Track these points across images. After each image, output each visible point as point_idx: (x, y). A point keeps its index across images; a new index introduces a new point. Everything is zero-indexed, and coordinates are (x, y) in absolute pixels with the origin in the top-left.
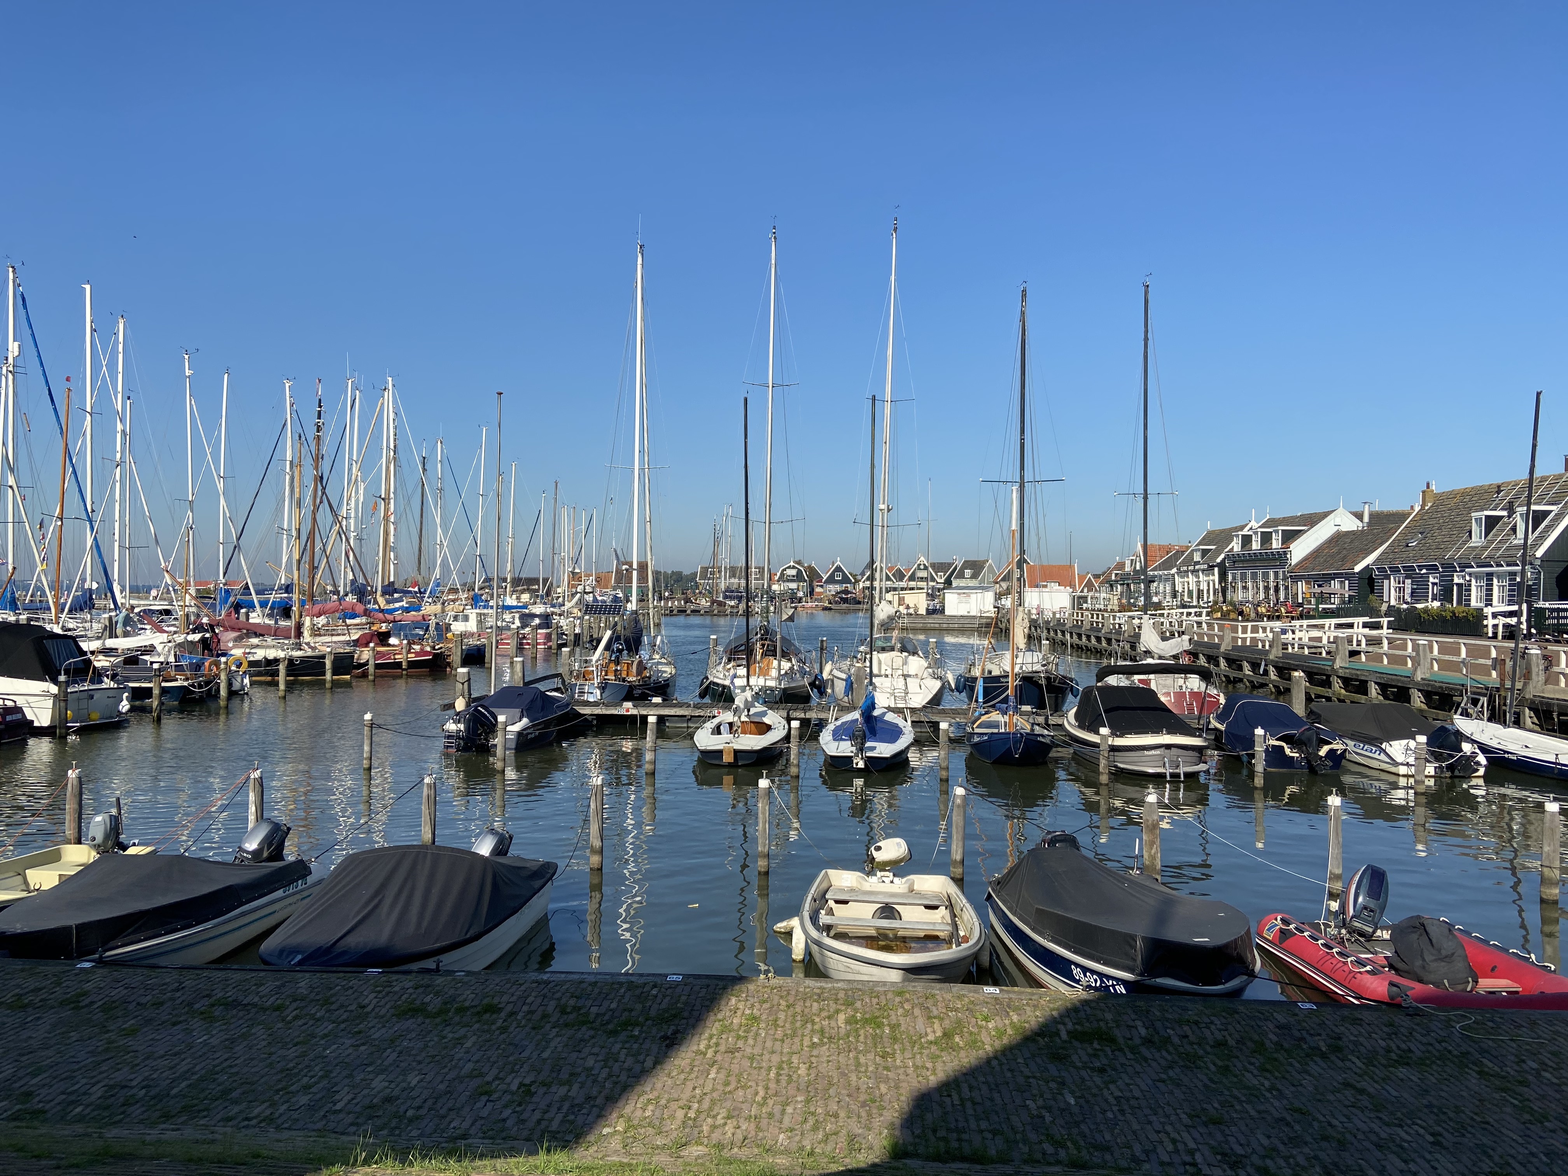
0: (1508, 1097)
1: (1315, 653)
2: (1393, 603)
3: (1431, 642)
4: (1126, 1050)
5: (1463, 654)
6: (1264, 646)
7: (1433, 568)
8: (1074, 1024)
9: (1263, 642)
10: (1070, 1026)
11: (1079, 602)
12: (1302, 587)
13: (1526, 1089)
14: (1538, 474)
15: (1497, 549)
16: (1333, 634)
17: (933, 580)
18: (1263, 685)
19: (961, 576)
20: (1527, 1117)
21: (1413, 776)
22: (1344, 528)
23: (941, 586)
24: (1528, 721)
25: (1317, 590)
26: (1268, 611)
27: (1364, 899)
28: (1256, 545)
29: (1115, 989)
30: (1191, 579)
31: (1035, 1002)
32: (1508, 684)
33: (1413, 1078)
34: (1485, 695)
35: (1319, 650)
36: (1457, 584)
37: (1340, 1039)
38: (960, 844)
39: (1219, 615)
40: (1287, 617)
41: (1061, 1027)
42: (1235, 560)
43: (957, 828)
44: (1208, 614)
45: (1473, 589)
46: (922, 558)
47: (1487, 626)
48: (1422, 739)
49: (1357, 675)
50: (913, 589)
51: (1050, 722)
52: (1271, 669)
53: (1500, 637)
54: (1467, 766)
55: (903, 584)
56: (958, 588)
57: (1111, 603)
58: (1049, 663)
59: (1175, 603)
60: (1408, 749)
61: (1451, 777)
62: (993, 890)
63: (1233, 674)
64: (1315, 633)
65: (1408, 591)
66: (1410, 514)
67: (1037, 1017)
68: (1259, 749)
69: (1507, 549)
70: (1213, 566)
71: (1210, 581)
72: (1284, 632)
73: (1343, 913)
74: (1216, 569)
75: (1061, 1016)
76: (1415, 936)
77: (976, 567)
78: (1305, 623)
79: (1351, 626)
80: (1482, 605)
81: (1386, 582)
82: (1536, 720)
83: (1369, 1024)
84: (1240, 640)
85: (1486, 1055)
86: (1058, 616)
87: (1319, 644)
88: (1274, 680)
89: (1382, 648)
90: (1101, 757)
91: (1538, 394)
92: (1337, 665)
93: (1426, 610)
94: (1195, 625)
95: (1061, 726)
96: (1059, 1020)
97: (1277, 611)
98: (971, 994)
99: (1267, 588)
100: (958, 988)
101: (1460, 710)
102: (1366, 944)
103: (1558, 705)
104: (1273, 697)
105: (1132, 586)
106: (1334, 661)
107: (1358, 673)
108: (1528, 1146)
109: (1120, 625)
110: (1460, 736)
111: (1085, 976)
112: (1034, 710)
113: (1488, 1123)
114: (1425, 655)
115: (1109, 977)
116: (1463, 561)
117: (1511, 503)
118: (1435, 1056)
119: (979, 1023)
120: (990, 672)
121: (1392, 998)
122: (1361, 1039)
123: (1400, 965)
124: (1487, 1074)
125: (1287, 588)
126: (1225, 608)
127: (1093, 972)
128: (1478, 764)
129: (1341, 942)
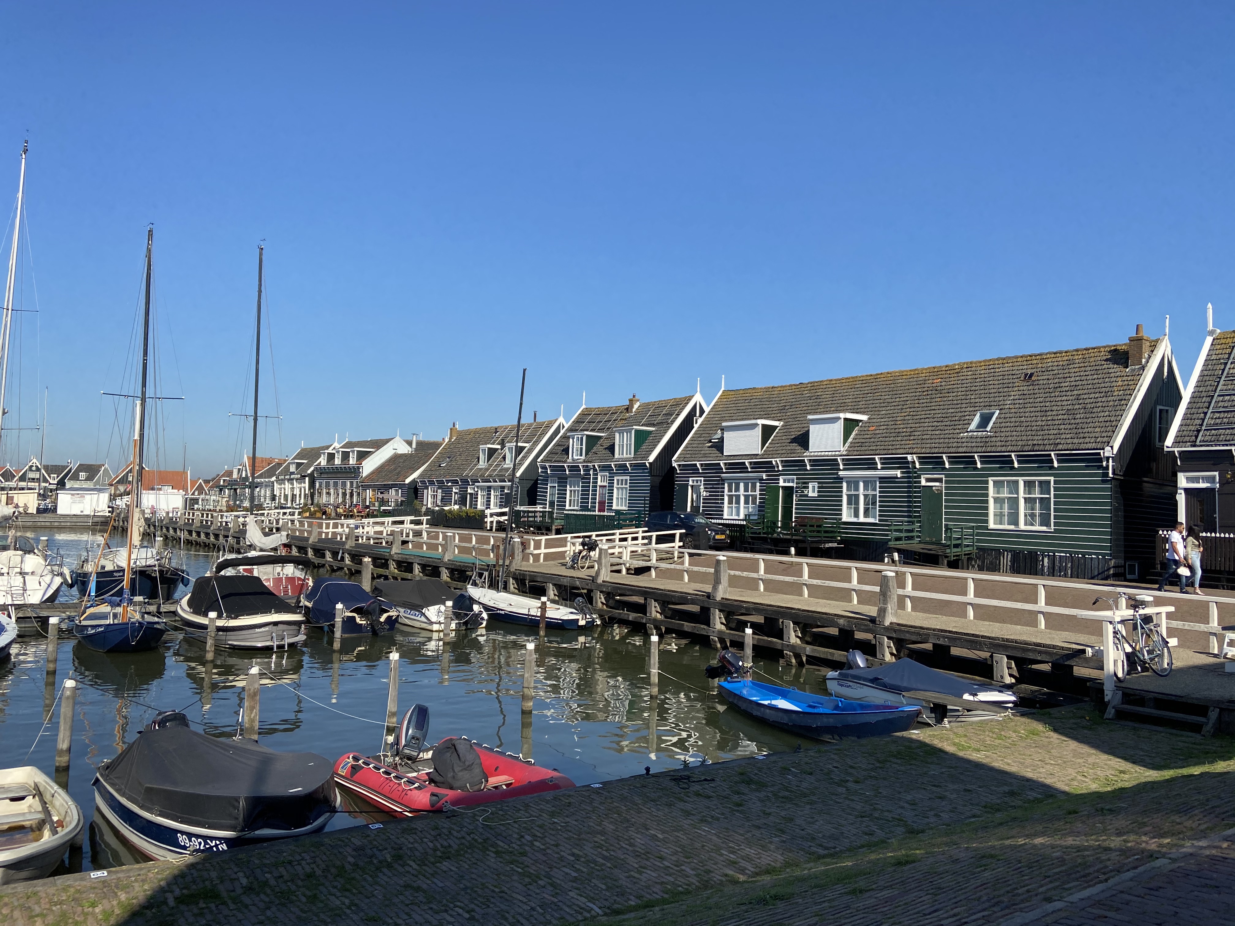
0: (515, 868)
1: (377, 543)
2: (429, 506)
3: (454, 534)
4: (230, 902)
5: (474, 543)
6: (341, 538)
7: (455, 482)
8: (181, 889)
9: (341, 535)
10: (177, 892)
11: (191, 503)
12: (369, 493)
13: (525, 858)
14: (522, 422)
15: (494, 470)
16: (390, 529)
17: (45, 481)
18: (341, 569)
19: (75, 477)
20: (527, 880)
21: (442, 631)
22: (400, 452)
23: (54, 487)
24: (512, 587)
25: (381, 496)
26: (345, 511)
27: (413, 731)
28: (337, 461)
29: (218, 849)
30: (287, 486)
31: (144, 877)
32: (501, 562)
33: (453, 868)
34: (487, 570)
35: (380, 541)
36: (470, 494)
37: (401, 849)
38: (68, 733)
39: (308, 514)
40: (358, 516)
41: (168, 895)
42: (322, 471)
43: (65, 719)
44: (299, 514)
45: (479, 497)
46: (35, 460)
47: (486, 522)
48: (449, 603)
49: (406, 559)
50: (23, 489)
51: (162, 610)
52: (347, 555)
53: (494, 530)
54: (476, 620)
55: (12, 484)
56: (71, 489)
57: (220, 504)
58: (162, 558)
59: (273, 505)
60: (439, 611)
61: (465, 630)
62: (102, 775)
63: (317, 561)
64: (378, 528)
65: (439, 497)
66: (442, 444)
67: (145, 891)
68: (338, 620)
69: (499, 471)
70: (305, 476)
71: (302, 488)
72: (357, 527)
73: (397, 744)
74: (307, 479)
75: (169, 884)
76: (448, 754)
77: (91, 471)
78: (372, 520)
79: (402, 522)
80: (484, 508)
81: (425, 491)
82: (516, 586)
83: (421, 832)
84: (324, 534)
85: (499, 837)
86: (171, 515)
87: (381, 537)
88: (348, 565)
89: (423, 538)
90: (209, 637)
91: (525, 370)
92: (393, 552)
93: (450, 511)
94: (290, 523)
95: (175, 613)
96: (166, 889)
97: (351, 511)
98: (77, 883)
99: (344, 494)
100: (61, 880)
101: (471, 581)
102: (413, 766)
103: (530, 575)
104: (347, 577)
105: (238, 491)
106: (391, 549)
107: (407, 557)
108: (529, 903)
109: (226, 522)
110: (472, 601)
111: (190, 841)
112: (146, 600)
113: (503, 892)
114: (451, 543)
115: (212, 838)
116: (474, 478)
117: (503, 440)
118: (467, 847)
119: (86, 910)
120: (103, 567)
121: (432, 805)
122: (416, 845)
123: (438, 778)
124: (501, 852)
125: (358, 494)
126: (312, 509)
127: (198, 836)
128: (483, 619)
129: (395, 767)
